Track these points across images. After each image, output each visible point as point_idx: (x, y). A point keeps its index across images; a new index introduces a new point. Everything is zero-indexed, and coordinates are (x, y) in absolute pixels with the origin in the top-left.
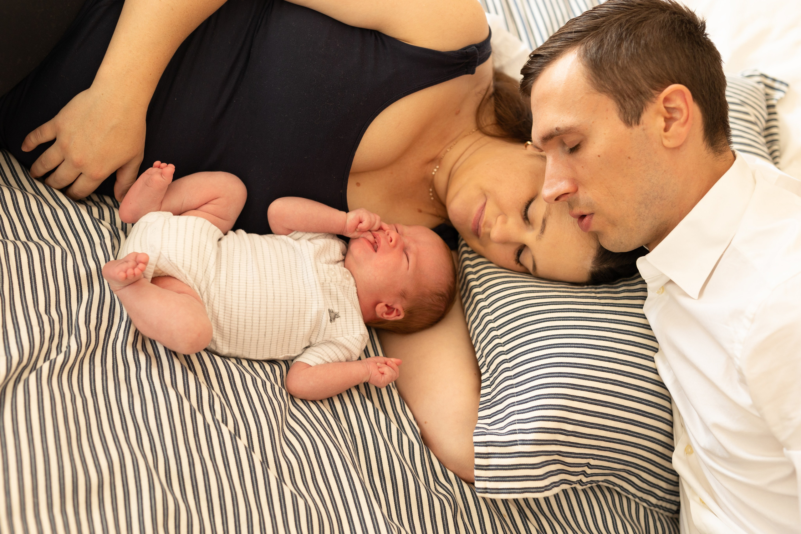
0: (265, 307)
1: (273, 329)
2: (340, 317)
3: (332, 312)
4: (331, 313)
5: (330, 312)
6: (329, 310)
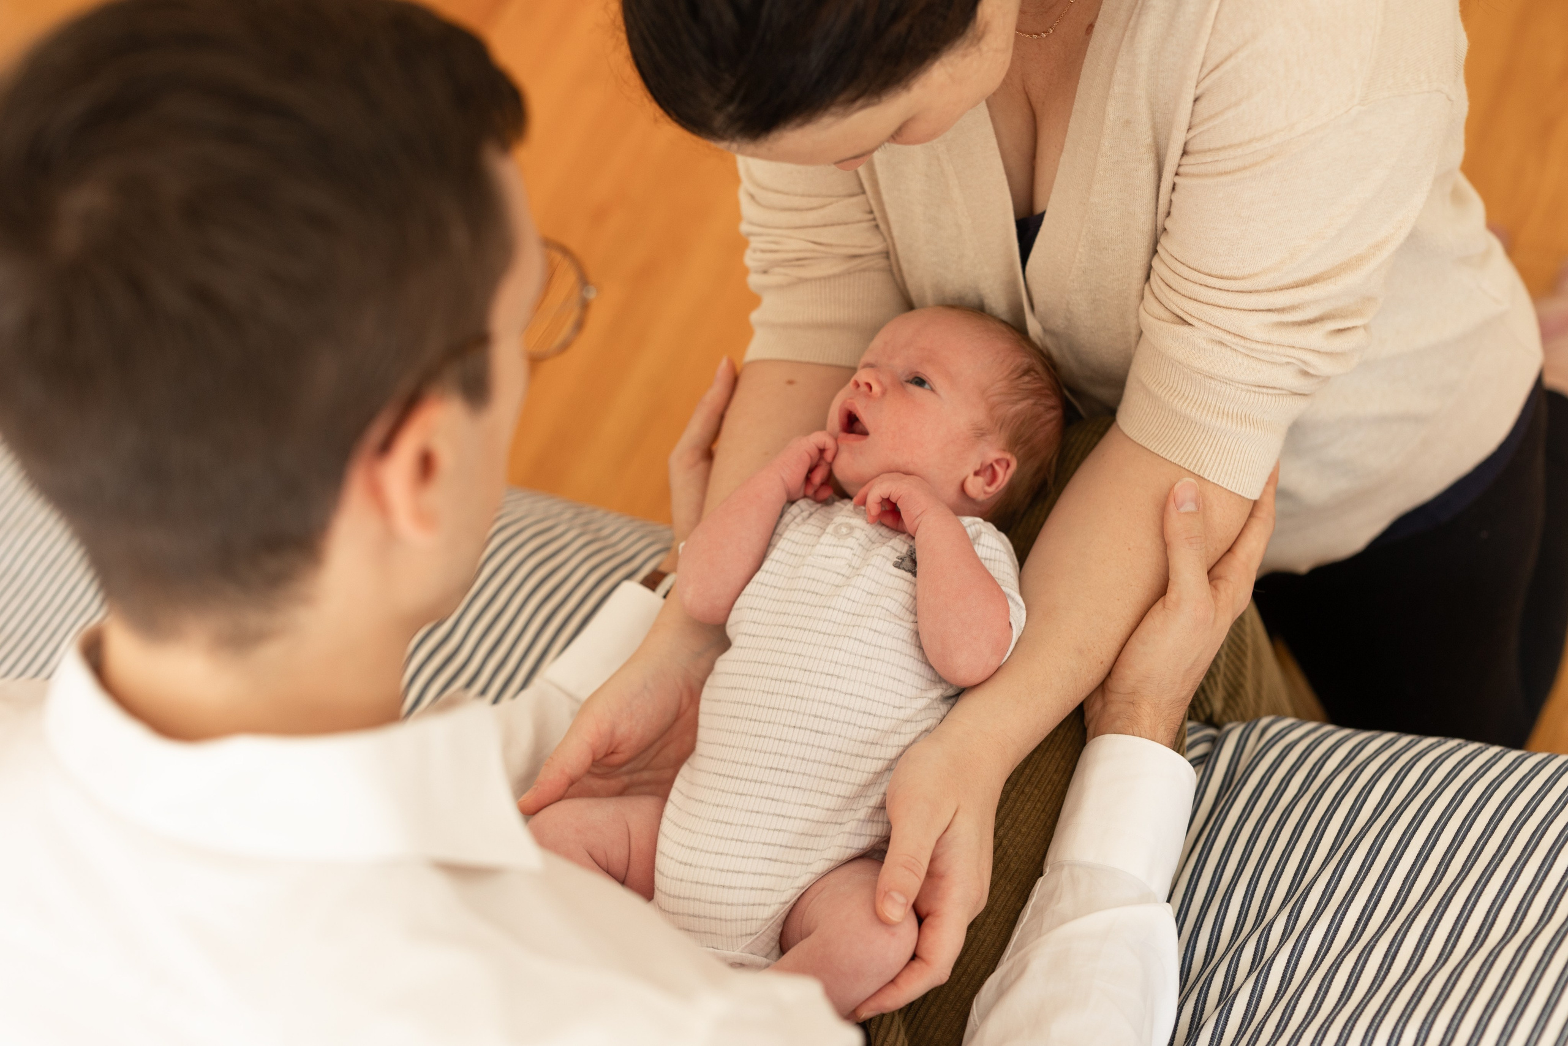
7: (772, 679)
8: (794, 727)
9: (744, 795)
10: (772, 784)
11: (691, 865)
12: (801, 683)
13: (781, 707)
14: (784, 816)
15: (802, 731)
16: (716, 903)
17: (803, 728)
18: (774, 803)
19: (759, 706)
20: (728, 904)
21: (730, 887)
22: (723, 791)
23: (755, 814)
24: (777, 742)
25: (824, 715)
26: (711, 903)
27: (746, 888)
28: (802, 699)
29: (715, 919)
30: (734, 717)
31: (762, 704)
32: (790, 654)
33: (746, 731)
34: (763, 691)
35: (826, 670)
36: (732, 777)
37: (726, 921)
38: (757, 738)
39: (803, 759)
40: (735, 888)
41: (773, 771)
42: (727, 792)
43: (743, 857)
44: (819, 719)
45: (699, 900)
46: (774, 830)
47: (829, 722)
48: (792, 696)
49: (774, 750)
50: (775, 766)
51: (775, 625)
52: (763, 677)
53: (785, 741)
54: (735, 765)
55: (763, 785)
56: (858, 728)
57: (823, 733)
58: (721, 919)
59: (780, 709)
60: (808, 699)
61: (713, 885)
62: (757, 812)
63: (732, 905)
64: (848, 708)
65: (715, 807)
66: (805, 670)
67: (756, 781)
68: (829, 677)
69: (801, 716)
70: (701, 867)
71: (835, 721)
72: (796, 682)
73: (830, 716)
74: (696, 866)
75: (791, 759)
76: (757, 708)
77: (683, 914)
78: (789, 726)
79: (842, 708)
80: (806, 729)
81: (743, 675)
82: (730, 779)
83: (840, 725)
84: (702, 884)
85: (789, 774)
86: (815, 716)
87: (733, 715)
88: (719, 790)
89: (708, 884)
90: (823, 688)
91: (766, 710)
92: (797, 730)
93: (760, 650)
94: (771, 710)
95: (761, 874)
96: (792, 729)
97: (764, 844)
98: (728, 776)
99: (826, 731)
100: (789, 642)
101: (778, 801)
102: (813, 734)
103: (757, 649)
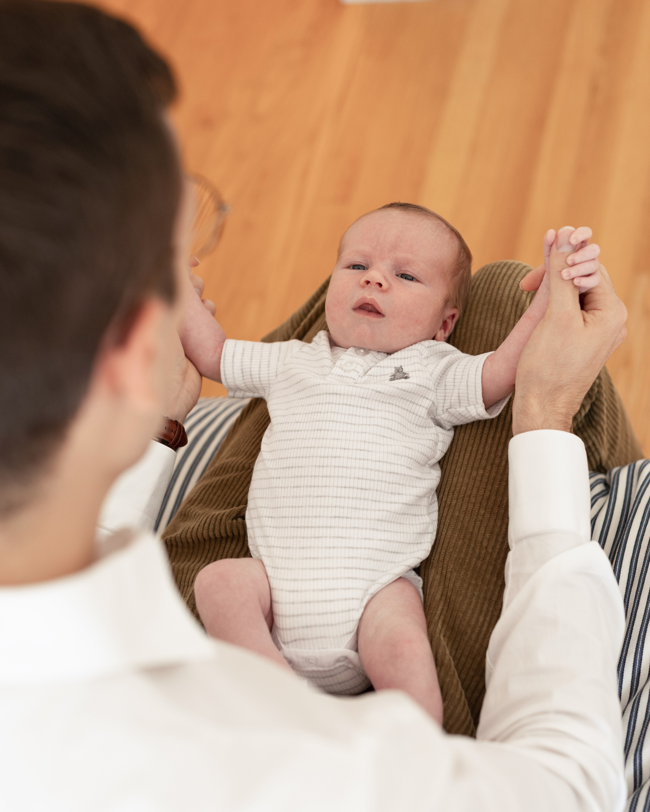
0: (378, 463)
1: (405, 456)
2: (401, 367)
3: (394, 376)
4: (397, 377)
5: (394, 378)
6: (391, 380)
7: (320, 457)
8: (345, 487)
9: (320, 537)
10: (338, 527)
11: (297, 591)
12: (343, 457)
13: (332, 475)
14: (353, 548)
15: (351, 490)
16: (323, 614)
17: (351, 488)
18: (344, 540)
19: (315, 476)
20: (331, 613)
21: (330, 601)
22: (304, 538)
23: (332, 549)
24: (335, 499)
25: (364, 477)
26: (319, 614)
27: (342, 600)
28: (347, 468)
29: (324, 625)
30: (297, 487)
31: (317, 474)
32: (330, 439)
33: (309, 495)
34: (316, 466)
35: (359, 448)
36: (308, 527)
37: (332, 625)
38: (319, 498)
39: (356, 508)
40: (334, 601)
41: (337, 519)
42: (307, 538)
43: (333, 579)
44: (361, 480)
45: (310, 614)
46: (349, 558)
47: (368, 481)
48: (339, 467)
49: (334, 505)
50: (337, 515)
51: (313, 422)
52: (313, 457)
53: (341, 497)
54: (307, 519)
55: (332, 529)
56: (388, 484)
57: (366, 489)
58: (328, 625)
59: (332, 477)
60: (351, 468)
61: (318, 602)
62: (334, 548)
63: (335, 613)
64: (379, 471)
65: (301, 550)
66: (344, 449)
67: (326, 527)
68: (362, 452)
69: (348, 480)
70: (306, 591)
71: (372, 480)
72: (340, 457)
73: (368, 477)
74: (301, 591)
75: (348, 510)
76: (313, 478)
77: (298, 628)
78: (341, 487)
79: (375, 471)
80: (353, 488)
81: (296, 458)
82: (306, 529)
83: (376, 483)
84: (310, 602)
85: (349, 520)
86: (358, 479)
87: (296, 485)
88: (300, 538)
89: (314, 602)
90: (360, 459)
91: (321, 478)
92: (347, 489)
93: (306, 439)
94: (324, 478)
95: (349, 589)
96: (344, 489)
97: (345, 568)
98: (304, 527)
99: (368, 487)
100: (327, 431)
101: (345, 538)
102: (359, 491)
103: (303, 439)
